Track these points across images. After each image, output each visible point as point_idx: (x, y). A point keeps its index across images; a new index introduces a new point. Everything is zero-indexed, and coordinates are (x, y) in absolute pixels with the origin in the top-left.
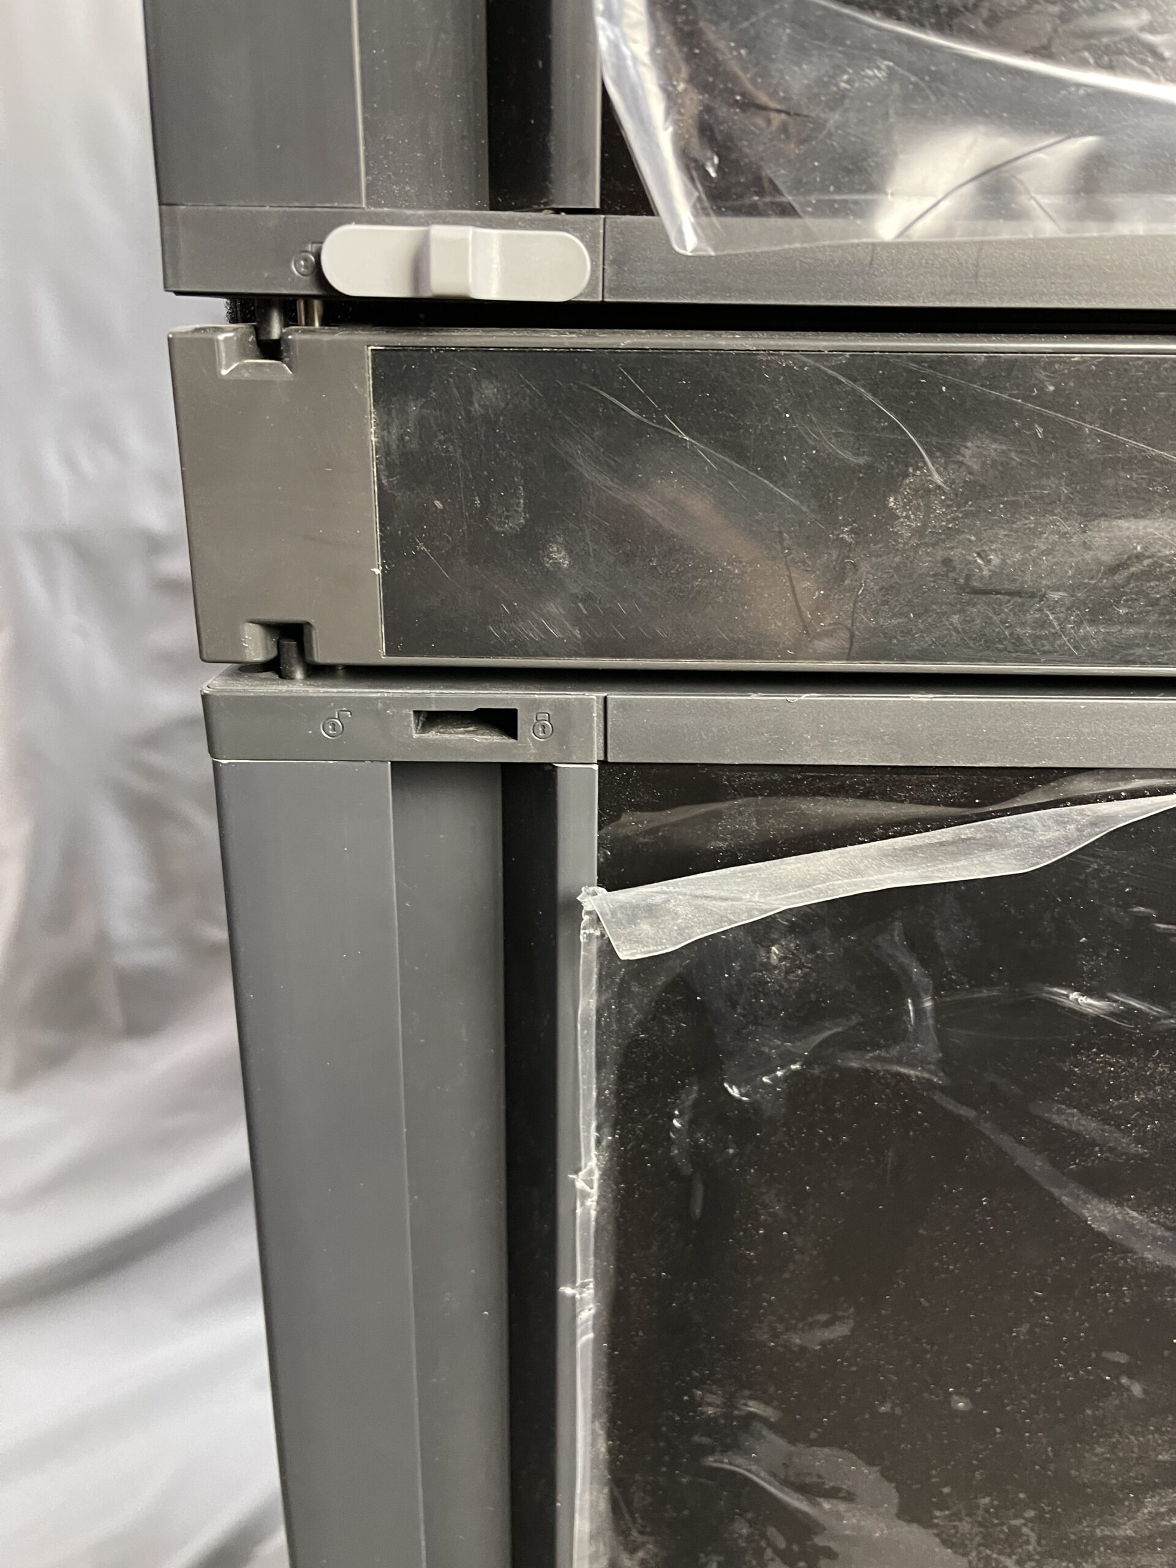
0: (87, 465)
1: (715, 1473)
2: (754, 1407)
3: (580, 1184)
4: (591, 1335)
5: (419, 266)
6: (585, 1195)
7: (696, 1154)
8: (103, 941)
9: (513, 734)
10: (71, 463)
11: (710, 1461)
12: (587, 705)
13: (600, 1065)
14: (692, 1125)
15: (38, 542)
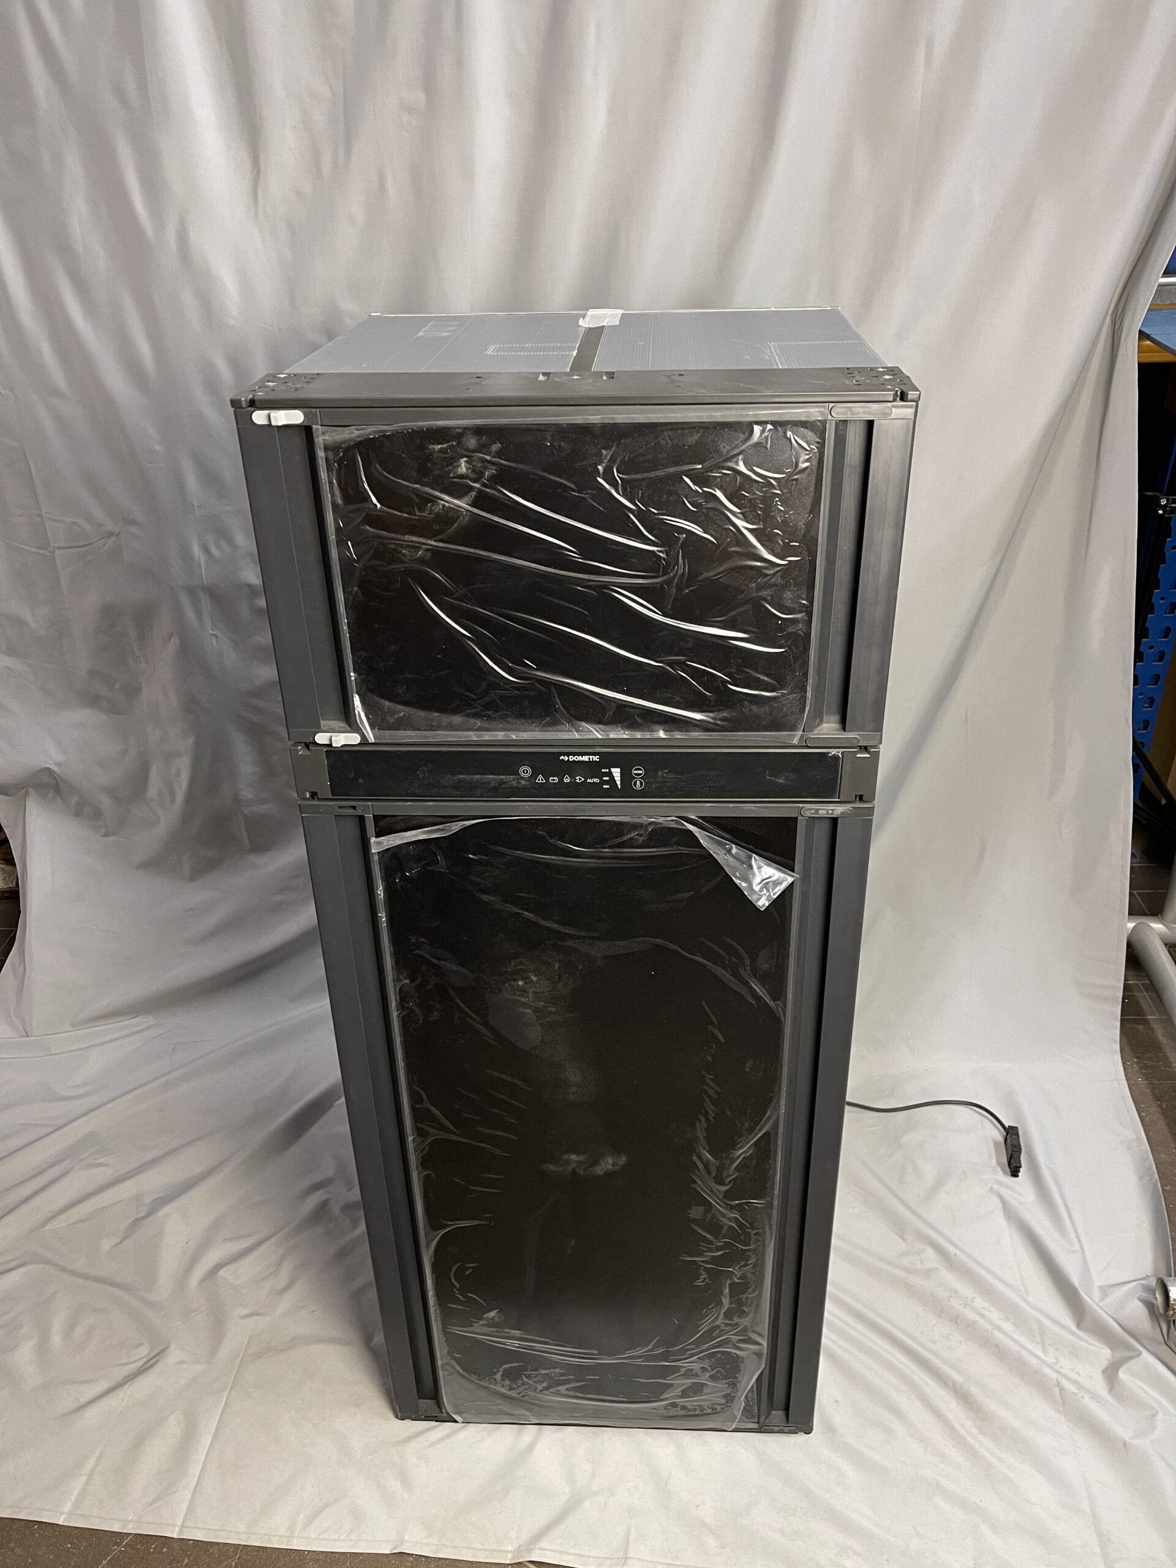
0: (214, 551)
1: (417, 955)
2: (423, 940)
3: (379, 893)
4: (385, 924)
5: (331, 740)
6: (381, 895)
7: (402, 886)
8: (237, 800)
9: (356, 810)
10: (207, 551)
11: (415, 952)
12: (369, 805)
13: (380, 870)
14: (400, 881)
15: (191, 592)
